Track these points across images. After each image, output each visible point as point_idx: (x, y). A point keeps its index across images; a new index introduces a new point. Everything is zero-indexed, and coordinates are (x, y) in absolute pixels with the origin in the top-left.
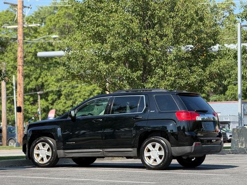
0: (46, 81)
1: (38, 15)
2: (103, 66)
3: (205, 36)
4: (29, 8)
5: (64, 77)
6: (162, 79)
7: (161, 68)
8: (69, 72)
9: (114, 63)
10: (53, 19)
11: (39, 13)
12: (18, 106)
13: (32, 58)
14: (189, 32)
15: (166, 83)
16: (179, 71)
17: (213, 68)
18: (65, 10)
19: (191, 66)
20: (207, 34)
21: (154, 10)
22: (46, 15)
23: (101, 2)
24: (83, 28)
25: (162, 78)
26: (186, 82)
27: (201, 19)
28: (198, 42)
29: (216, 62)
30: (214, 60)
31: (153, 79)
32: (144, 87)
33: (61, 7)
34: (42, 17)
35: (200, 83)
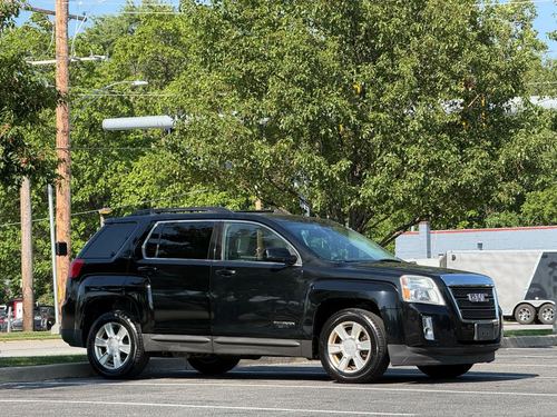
0: (116, 185)
1: (94, 36)
2: (262, 150)
3: (495, 76)
4: (80, 19)
5: (174, 176)
6: (398, 177)
7: (394, 150)
8: (187, 166)
9: (287, 142)
10: (129, 44)
11: (97, 33)
12: (58, 240)
13: (82, 132)
14: (457, 67)
15: (406, 185)
16: (436, 157)
17: (515, 150)
18: (156, 23)
19: (462, 146)
20: (497, 70)
21: (375, 19)
22: (113, 36)
23: (255, 5)
24: (214, 64)
25: (399, 174)
26: (451, 182)
27: (484, 38)
28: (479, 91)
29: (520, 136)
30: (516, 132)
31: (378, 178)
32: (358, 196)
33: (148, 17)
34: (104, 40)
35: (485, 184)
